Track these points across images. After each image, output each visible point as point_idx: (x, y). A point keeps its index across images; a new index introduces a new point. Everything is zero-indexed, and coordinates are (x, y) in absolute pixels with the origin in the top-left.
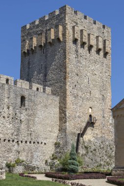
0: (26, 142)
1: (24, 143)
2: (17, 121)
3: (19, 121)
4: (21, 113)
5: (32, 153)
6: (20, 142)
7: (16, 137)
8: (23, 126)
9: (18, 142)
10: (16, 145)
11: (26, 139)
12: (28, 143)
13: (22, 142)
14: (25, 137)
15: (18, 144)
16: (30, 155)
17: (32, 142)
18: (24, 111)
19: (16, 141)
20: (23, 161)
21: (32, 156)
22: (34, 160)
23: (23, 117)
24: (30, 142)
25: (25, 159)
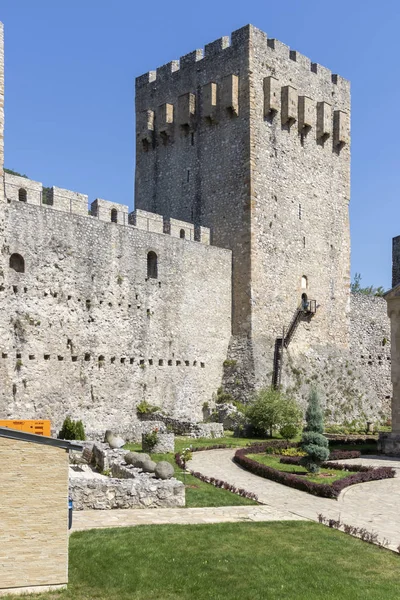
0: (161, 362)
1: (156, 363)
2: (139, 312)
3: (145, 313)
4: (148, 294)
5: (173, 388)
6: (147, 363)
7: (137, 351)
8: (153, 325)
9: (142, 362)
10: (139, 370)
11: (159, 355)
12: (165, 363)
13: (151, 362)
14: (157, 350)
15: (143, 368)
16: (169, 391)
17: (174, 363)
18: (155, 288)
19: (138, 360)
20: (155, 409)
21: (174, 395)
22: (179, 404)
23: (153, 302)
24: (170, 363)
25: (158, 403)
